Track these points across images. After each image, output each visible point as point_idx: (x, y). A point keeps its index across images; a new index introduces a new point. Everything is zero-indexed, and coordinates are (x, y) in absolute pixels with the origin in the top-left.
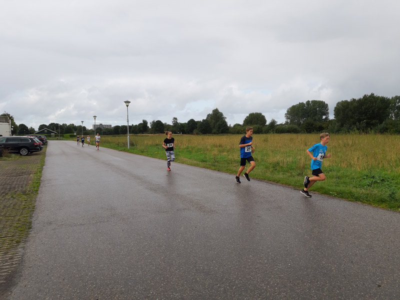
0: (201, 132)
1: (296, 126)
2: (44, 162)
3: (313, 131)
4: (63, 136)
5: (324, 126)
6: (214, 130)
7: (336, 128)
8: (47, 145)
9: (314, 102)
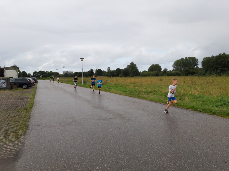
0: (124, 75)
1: (179, 72)
2: (36, 92)
3: (189, 75)
4: (46, 78)
5: (195, 72)
6: (131, 74)
7: (203, 73)
8: (37, 83)
9: (190, 58)
